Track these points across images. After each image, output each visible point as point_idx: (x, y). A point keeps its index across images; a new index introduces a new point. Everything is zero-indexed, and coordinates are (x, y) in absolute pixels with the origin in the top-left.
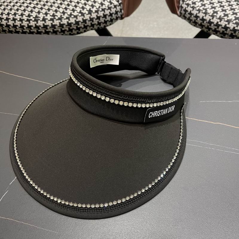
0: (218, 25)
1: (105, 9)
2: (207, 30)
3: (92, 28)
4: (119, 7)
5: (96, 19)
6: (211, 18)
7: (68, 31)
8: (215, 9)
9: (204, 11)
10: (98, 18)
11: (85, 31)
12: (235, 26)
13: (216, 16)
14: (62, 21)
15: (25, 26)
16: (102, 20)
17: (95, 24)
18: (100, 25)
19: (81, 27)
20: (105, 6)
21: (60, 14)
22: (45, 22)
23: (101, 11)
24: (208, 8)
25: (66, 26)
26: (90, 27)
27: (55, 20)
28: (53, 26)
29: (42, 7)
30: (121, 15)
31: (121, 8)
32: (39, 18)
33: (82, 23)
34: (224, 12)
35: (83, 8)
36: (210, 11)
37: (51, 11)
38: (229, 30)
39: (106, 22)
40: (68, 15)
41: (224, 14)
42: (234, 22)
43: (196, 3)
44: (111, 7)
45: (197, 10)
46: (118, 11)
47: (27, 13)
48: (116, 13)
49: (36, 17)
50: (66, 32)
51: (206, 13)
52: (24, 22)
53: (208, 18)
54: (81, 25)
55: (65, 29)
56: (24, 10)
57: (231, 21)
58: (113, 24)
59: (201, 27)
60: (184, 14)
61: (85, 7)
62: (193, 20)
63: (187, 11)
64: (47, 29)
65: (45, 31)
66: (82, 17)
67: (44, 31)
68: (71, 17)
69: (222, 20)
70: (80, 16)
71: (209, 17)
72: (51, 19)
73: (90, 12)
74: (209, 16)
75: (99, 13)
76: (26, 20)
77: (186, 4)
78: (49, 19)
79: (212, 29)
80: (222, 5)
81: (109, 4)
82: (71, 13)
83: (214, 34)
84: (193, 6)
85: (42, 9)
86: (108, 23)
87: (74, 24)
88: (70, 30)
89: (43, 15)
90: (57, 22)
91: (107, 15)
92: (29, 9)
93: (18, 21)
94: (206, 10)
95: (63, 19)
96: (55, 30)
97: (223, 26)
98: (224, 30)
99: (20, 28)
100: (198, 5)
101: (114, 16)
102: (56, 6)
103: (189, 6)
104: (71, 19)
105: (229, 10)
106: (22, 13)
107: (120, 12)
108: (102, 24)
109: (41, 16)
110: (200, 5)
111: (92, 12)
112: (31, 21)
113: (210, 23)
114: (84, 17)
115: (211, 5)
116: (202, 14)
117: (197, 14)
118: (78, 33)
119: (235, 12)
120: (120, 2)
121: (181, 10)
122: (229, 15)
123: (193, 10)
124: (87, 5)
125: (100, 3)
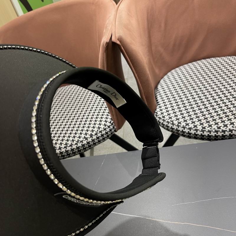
0: (183, 132)
1: (102, 131)
2: (177, 134)
4: (112, 126)
5: (96, 139)
8: (179, 120)
9: (171, 123)
10: (98, 138)
12: (195, 132)
13: (180, 126)
14: (72, 147)
16: (101, 138)
17: (96, 142)
19: (87, 147)
20: (102, 129)
21: (71, 142)
22: (61, 150)
23: (99, 133)
25: (76, 149)
26: (93, 145)
27: (67, 147)
28: (67, 151)
30: (115, 130)
31: (114, 126)
33: (86, 144)
34: (186, 122)
35: (86, 134)
36: (176, 122)
37: (64, 141)
38: (192, 134)
39: (104, 139)
40: (76, 141)
42: (194, 129)
44: (106, 128)
45: (167, 122)
46: (112, 129)
50: (76, 153)
51: (173, 124)
55: (75, 151)
57: (192, 129)
61: (87, 133)
62: (166, 128)
65: (62, 155)
66: (86, 141)
67: (60, 156)
68: (78, 142)
69: (185, 129)
70: (85, 140)
71: (176, 127)
75: (98, 134)
77: (158, 118)
78: (63, 147)
79: (180, 134)
80: (184, 116)
81: (104, 126)
82: (78, 140)
84: (163, 119)
85: (57, 140)
87: (81, 147)
88: (79, 151)
90: (69, 149)
91: (104, 134)
94: (172, 121)
95: (73, 145)
96: (68, 153)
97: (187, 132)
98: (188, 135)
100: (166, 118)
101: (109, 133)
102: (67, 136)
103: (161, 119)
104: (78, 144)
105: (189, 120)
107: (113, 129)
109: (58, 146)
110: (168, 118)
111: (93, 135)
113: (177, 130)
114: (88, 140)
115: (176, 117)
116: (171, 125)
117: (167, 124)
120: (112, 122)
122: (189, 124)
123: (164, 122)
124: (89, 131)
125: (97, 127)
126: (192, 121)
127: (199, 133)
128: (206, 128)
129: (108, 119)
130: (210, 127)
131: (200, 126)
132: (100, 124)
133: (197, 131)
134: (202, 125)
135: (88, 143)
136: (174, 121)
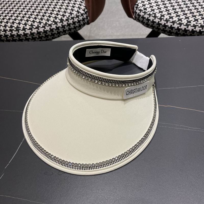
0: (165, 26)
1: (74, 17)
2: (157, 30)
3: (64, 33)
4: (86, 15)
5: (67, 26)
6: (159, 20)
7: (44, 37)
8: (162, 13)
9: (153, 15)
10: (69, 25)
11: (59, 36)
12: (179, 26)
13: (163, 19)
14: (39, 30)
15: (8, 35)
16: (72, 26)
17: (67, 30)
18: (71, 31)
19: (55, 33)
20: (74, 15)
21: (37, 24)
22: (25, 31)
24: (157, 13)
25: (43, 33)
26: (62, 32)
27: (33, 29)
28: (32, 34)
29: (21, 19)
30: (88, 21)
31: (87, 15)
32: (20, 28)
33: (55, 30)
34: (169, 15)
35: (56, 18)
36: (159, 15)
37: (29, 22)
38: (174, 29)
39: (75, 28)
40: (44, 24)
41: (169, 16)
42: (178, 22)
43: (147, 9)
44: (79, 15)
45: (148, 15)
46: (85, 18)
47: (9, 25)
48: (83, 19)
49: (17, 27)
50: (43, 38)
51: (155, 17)
52: (7, 32)
53: (157, 20)
54: (55, 31)
55: (42, 35)
56: (7, 22)
57: (176, 22)
58: (81, 29)
59: (152, 28)
60: (138, 18)
61: (57, 17)
62: (146, 23)
63: (140, 15)
64: (27, 36)
65: (26, 38)
66: (56, 25)
67: (24, 38)
68: (46, 25)
69: (168, 22)
70: (53, 25)
72: (29, 28)
73: (62, 20)
74: (158, 19)
75: (69, 21)
76: (9, 30)
77: (139, 10)
78: (28, 28)
79: (161, 29)
80: (168, 9)
81: (77, 13)
82: (46, 22)
83: (163, 33)
84: (145, 11)
85: (21, 20)
86: (77, 29)
87: (49, 31)
88: (46, 36)
89: (23, 26)
90: (35, 31)
91: (76, 22)
92: (11, 21)
93: (2, 31)
94: (155, 14)
95: (40, 28)
96: (34, 37)
97: (169, 27)
98: (170, 29)
99: (4, 37)
100: (148, 11)
101: (82, 23)
102: (33, 18)
103: (142, 11)
104: (46, 27)
105: (174, 13)
106: (5, 24)
107: (86, 19)
108: (72, 29)
109: (21, 26)
110: (150, 11)
111: (64, 20)
112: (13, 31)
113: (159, 24)
114: (57, 25)
115: (159, 10)
116: (152, 18)
117: (148, 17)
118: (53, 38)
119: (178, 14)
120: (86, 10)
121: (136, 15)
122: (173, 17)
123: (145, 15)
124: (59, 15)
125: (69, 12)
126: (176, 15)
127: (183, 27)
128: (192, 22)
129: (82, 6)
130: (196, 22)
131: (185, 20)
132: (72, 10)
133: (182, 25)
134: (187, 19)
135: (58, 28)
136: (156, 14)
